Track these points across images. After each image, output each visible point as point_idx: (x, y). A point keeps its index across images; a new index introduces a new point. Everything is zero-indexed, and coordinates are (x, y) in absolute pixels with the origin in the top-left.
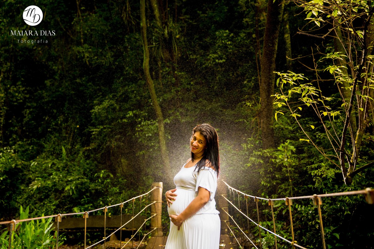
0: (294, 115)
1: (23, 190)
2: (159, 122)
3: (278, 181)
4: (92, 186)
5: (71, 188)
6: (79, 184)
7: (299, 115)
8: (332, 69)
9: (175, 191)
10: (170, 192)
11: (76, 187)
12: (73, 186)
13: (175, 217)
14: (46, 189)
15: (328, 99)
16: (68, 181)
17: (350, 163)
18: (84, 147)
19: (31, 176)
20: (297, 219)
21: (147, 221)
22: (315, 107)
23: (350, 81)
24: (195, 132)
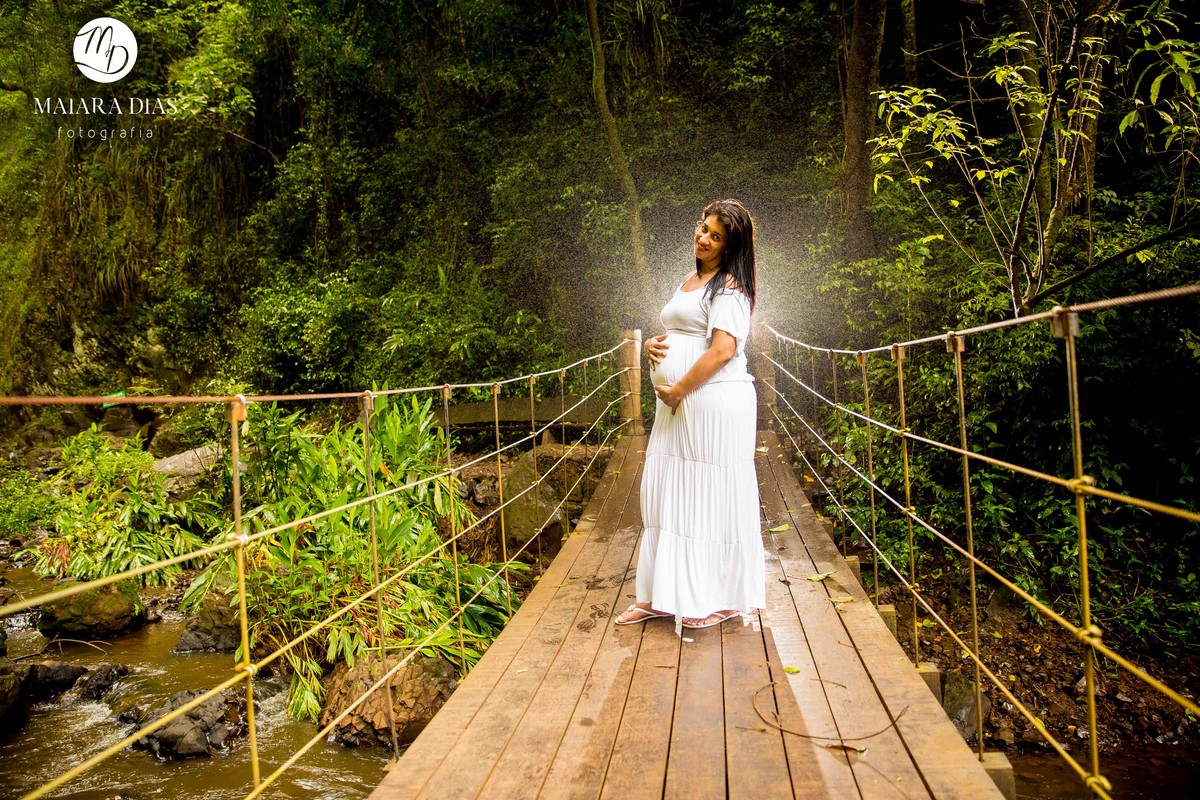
0: (915, 180)
1: (373, 352)
2: (630, 206)
3: (880, 323)
4: (502, 341)
5: (462, 348)
6: (475, 338)
7: (926, 180)
8: (1000, 74)
9: (664, 339)
10: (654, 341)
11: (471, 345)
12: (465, 343)
13: (666, 389)
14: (415, 350)
15: (989, 142)
16: (455, 333)
17: (1031, 278)
18: (481, 264)
19: (384, 326)
20: (915, 397)
21: (611, 408)
22: (961, 161)
23: (1041, 99)
24: (707, 214)
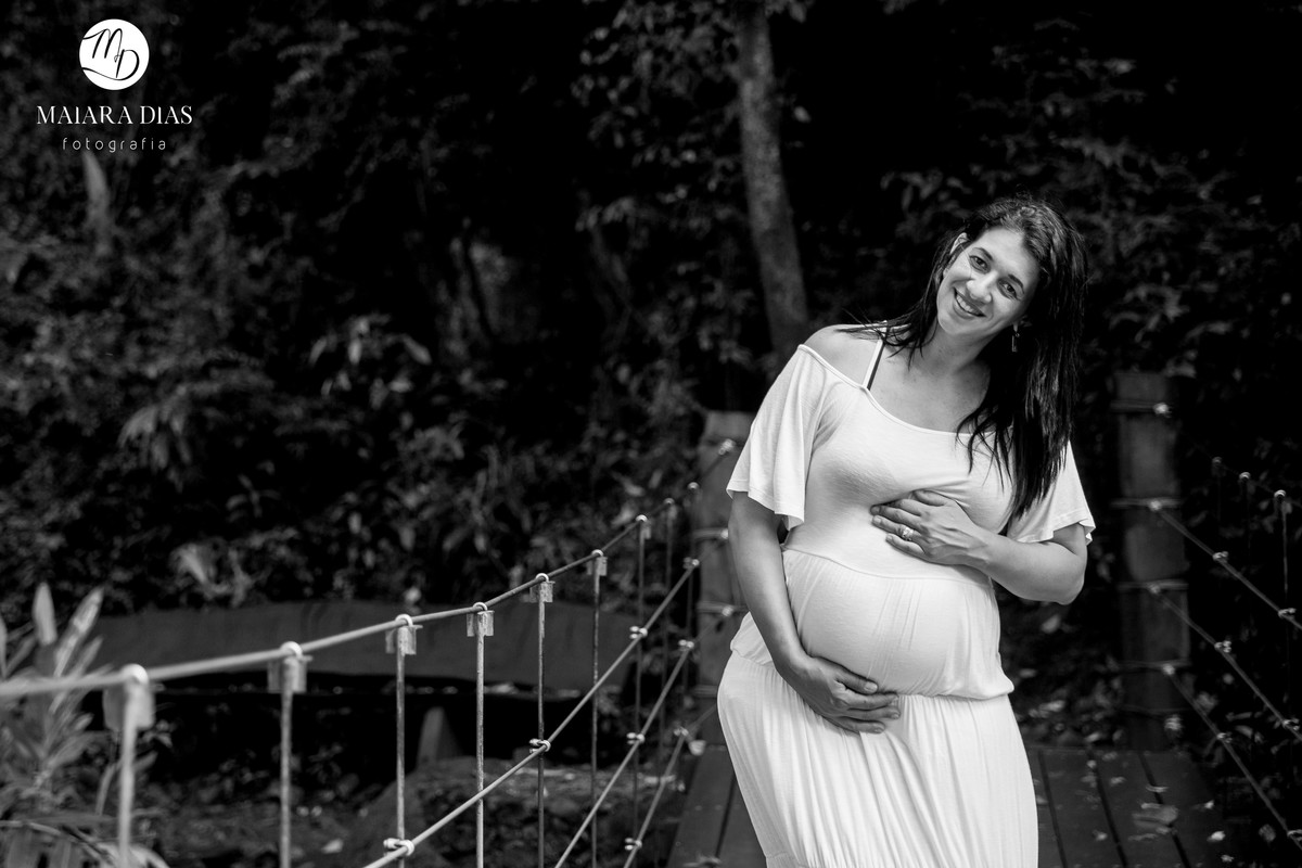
4: (293, 413)
5: (162, 427)
6: (210, 401)
12: (174, 413)
16: (140, 381)
